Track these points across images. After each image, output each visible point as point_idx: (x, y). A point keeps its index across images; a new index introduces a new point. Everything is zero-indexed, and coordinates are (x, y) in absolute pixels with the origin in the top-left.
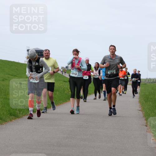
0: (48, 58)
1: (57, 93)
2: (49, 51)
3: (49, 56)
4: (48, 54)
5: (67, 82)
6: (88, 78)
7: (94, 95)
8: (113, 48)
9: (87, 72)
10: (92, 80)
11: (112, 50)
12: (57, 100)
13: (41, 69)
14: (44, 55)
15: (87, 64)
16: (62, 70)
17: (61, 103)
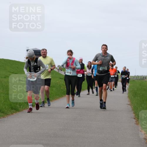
0: (45, 56)
1: (54, 89)
2: (46, 50)
3: (46, 54)
4: (45, 53)
5: (63, 79)
6: (81, 76)
7: (87, 91)
8: (105, 47)
9: (80, 71)
10: (85, 77)
11: (104, 49)
12: (53, 96)
13: (38, 69)
14: (42, 54)
15: (81, 64)
16: (58, 68)
17: (57, 98)
